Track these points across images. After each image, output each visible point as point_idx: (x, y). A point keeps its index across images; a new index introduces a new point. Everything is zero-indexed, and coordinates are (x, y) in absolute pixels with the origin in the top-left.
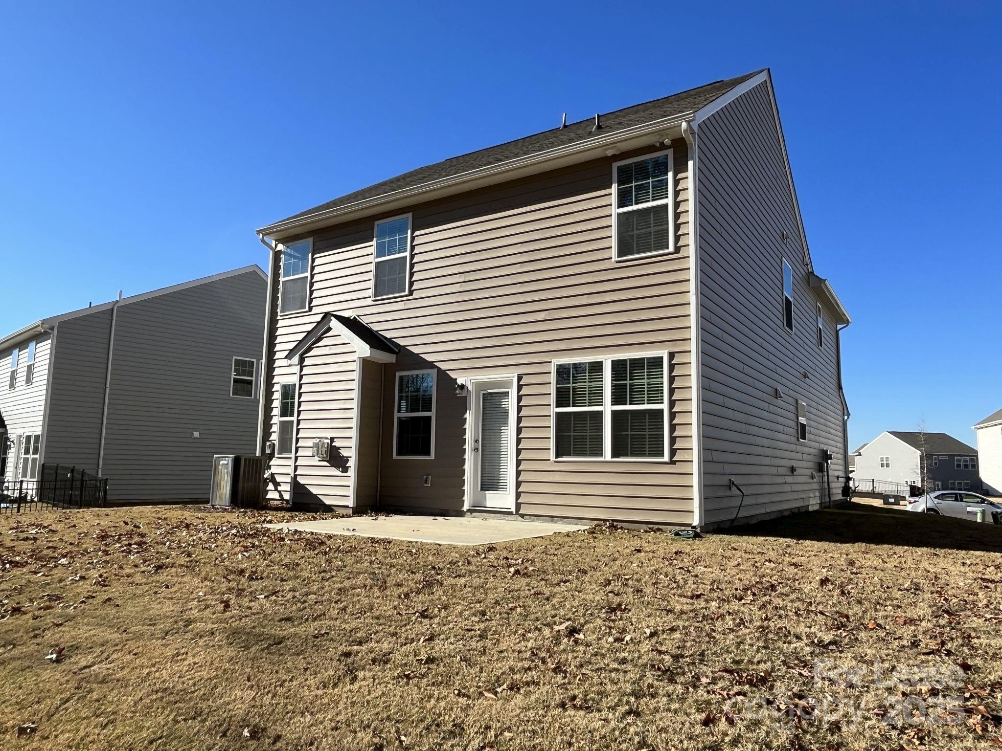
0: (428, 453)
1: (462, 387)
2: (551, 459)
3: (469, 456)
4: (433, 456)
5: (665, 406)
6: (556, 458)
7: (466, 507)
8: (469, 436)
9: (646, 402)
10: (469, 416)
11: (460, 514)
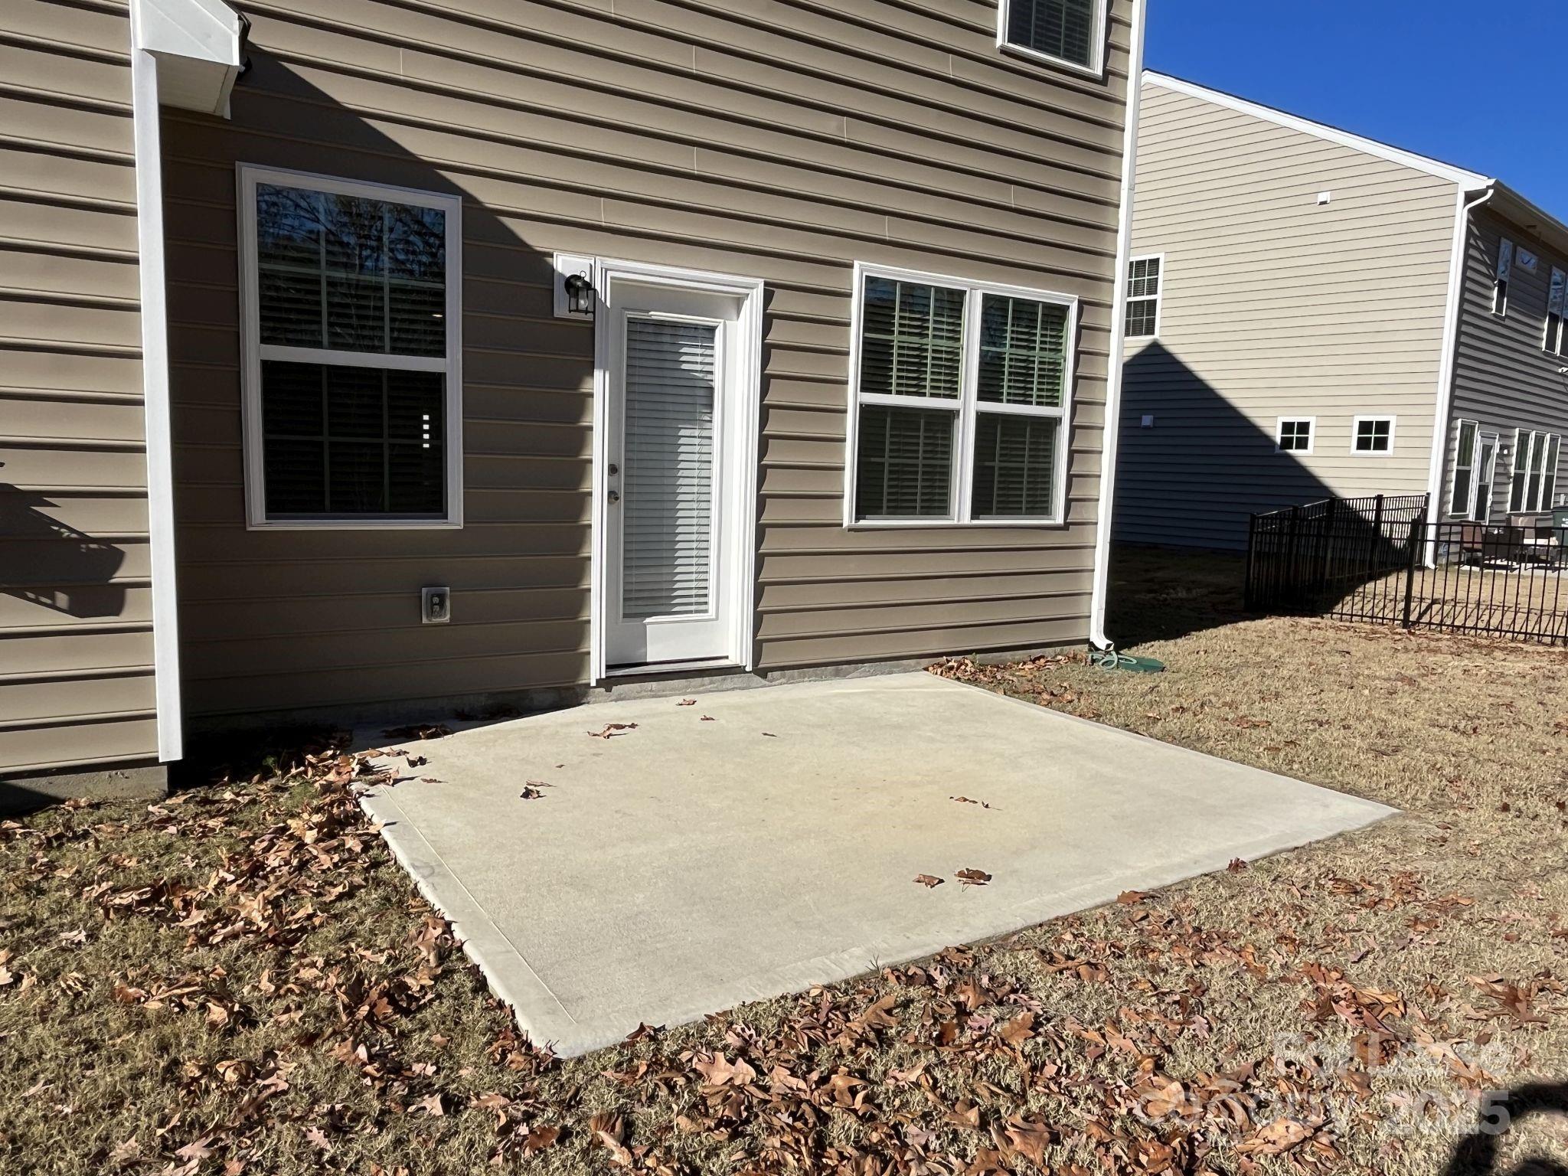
0: (436, 506)
1: (576, 286)
2: (846, 524)
3: (598, 515)
4: (456, 517)
5: (1064, 411)
6: (857, 519)
7: (596, 670)
8: (599, 451)
9: (1034, 399)
10: (599, 385)
11: (569, 696)
